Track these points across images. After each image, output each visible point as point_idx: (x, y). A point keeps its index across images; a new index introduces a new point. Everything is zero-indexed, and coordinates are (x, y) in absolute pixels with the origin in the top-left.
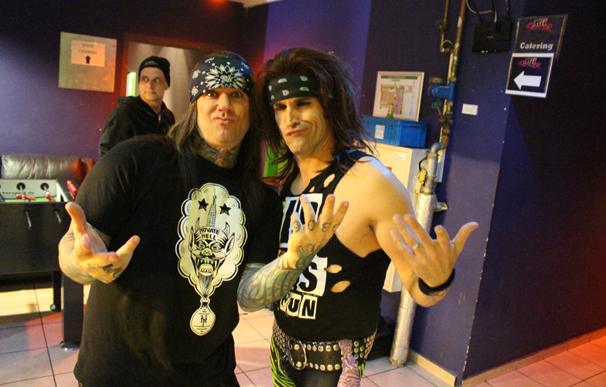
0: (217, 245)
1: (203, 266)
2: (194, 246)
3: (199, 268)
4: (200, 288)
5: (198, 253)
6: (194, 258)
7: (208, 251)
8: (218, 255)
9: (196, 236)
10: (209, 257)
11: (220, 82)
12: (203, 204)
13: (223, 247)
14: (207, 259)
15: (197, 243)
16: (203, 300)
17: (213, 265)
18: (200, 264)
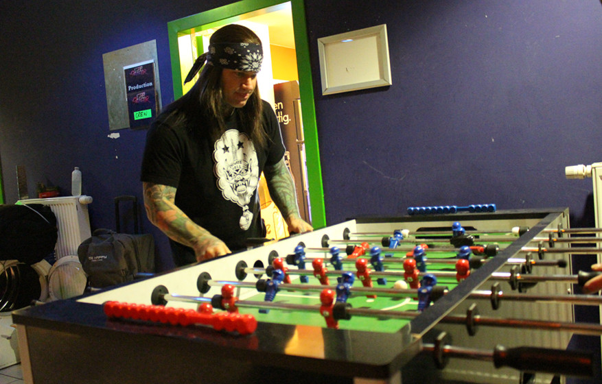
0: (243, 171)
1: (238, 188)
2: (230, 178)
3: (236, 190)
4: (241, 203)
5: (233, 181)
6: (232, 185)
7: (239, 177)
8: (246, 177)
9: (228, 172)
10: (241, 180)
11: (252, 68)
12: (226, 149)
13: (247, 170)
14: (240, 183)
15: (231, 176)
16: (244, 209)
17: (245, 185)
18: (236, 187)
